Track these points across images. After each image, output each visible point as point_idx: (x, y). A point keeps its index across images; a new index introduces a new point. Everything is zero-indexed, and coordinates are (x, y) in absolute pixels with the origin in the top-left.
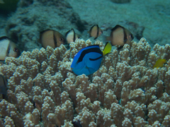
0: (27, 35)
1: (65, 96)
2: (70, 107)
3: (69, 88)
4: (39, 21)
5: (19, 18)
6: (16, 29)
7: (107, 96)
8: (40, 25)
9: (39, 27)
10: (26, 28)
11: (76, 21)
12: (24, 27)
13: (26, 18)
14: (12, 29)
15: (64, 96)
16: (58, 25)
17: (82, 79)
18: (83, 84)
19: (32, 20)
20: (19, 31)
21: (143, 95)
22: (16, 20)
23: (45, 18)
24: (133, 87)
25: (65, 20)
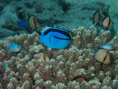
0: (28, 15)
1: (27, 76)
2: (28, 86)
3: (31, 70)
4: (37, 5)
5: (24, 3)
6: (21, 11)
7: (58, 75)
8: (37, 8)
9: (37, 9)
10: (28, 10)
11: (62, 4)
12: (27, 9)
13: (28, 3)
14: (19, 11)
15: (25, 77)
16: (49, 7)
17: (40, 63)
18: (41, 66)
19: (32, 4)
20: (24, 12)
21: (85, 73)
22: (21, 5)
23: (40, 2)
24: (78, 67)
25: (54, 3)
